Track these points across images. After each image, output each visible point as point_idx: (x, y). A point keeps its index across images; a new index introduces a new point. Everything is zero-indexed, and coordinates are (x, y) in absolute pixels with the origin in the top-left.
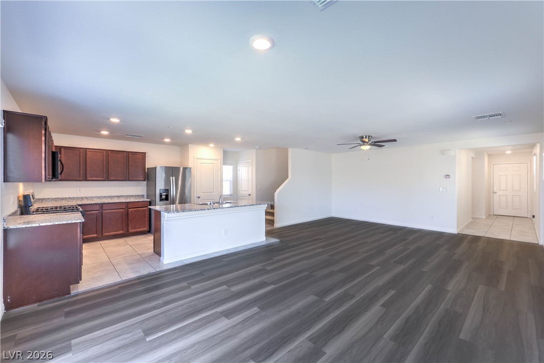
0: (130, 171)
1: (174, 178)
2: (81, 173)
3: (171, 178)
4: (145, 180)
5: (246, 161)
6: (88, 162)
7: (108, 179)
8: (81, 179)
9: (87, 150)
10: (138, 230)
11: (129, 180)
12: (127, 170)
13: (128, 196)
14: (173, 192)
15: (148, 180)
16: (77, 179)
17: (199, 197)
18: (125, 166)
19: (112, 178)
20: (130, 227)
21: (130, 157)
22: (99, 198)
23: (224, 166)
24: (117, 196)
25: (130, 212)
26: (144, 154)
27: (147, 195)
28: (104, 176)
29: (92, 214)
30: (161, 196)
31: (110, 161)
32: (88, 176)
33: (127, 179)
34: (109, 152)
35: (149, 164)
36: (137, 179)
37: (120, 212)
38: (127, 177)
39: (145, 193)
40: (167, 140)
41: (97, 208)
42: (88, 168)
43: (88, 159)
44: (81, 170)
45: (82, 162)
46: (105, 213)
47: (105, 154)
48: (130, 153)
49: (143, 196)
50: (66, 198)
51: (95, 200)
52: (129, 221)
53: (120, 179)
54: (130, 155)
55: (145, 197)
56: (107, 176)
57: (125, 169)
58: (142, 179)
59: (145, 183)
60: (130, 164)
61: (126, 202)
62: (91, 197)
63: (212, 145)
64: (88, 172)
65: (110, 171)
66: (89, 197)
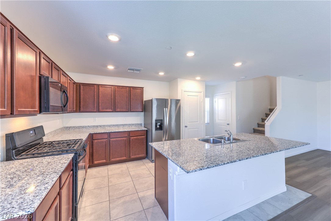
0: (131, 103)
1: (167, 109)
2: (95, 105)
3: (165, 109)
4: (142, 112)
5: (221, 94)
6: (100, 96)
7: (115, 111)
8: (95, 111)
9: (100, 86)
10: (138, 156)
11: (131, 112)
12: (130, 102)
13: (130, 124)
14: (166, 122)
15: (145, 112)
16: (92, 111)
17: (186, 127)
18: (128, 99)
19: (118, 110)
20: (131, 154)
21: (132, 92)
22: (110, 126)
23: (206, 99)
24: (122, 125)
25: (131, 140)
26: (142, 89)
27: (144, 124)
28: (112, 108)
29: (102, 142)
30: (156, 126)
31: (116, 95)
32: (100, 108)
33: (130, 110)
34: (116, 87)
35: (146, 97)
36: (137, 110)
37: (123, 140)
38: (129, 109)
39: (143, 123)
40: (161, 74)
41: (106, 136)
42: (100, 101)
43: (100, 93)
44: (95, 103)
45: (96, 95)
46: (112, 141)
47: (113, 89)
48: (131, 88)
49: (141, 124)
50: (86, 127)
51: (106, 128)
52: (131, 149)
53: (124, 110)
54: (132, 89)
55: (143, 125)
56: (115, 108)
57: (128, 102)
58: (141, 110)
59: (143, 113)
60: (132, 97)
61: (128, 131)
62: (104, 126)
63: (198, 78)
64: (100, 104)
65: (116, 104)
66: (102, 126)
